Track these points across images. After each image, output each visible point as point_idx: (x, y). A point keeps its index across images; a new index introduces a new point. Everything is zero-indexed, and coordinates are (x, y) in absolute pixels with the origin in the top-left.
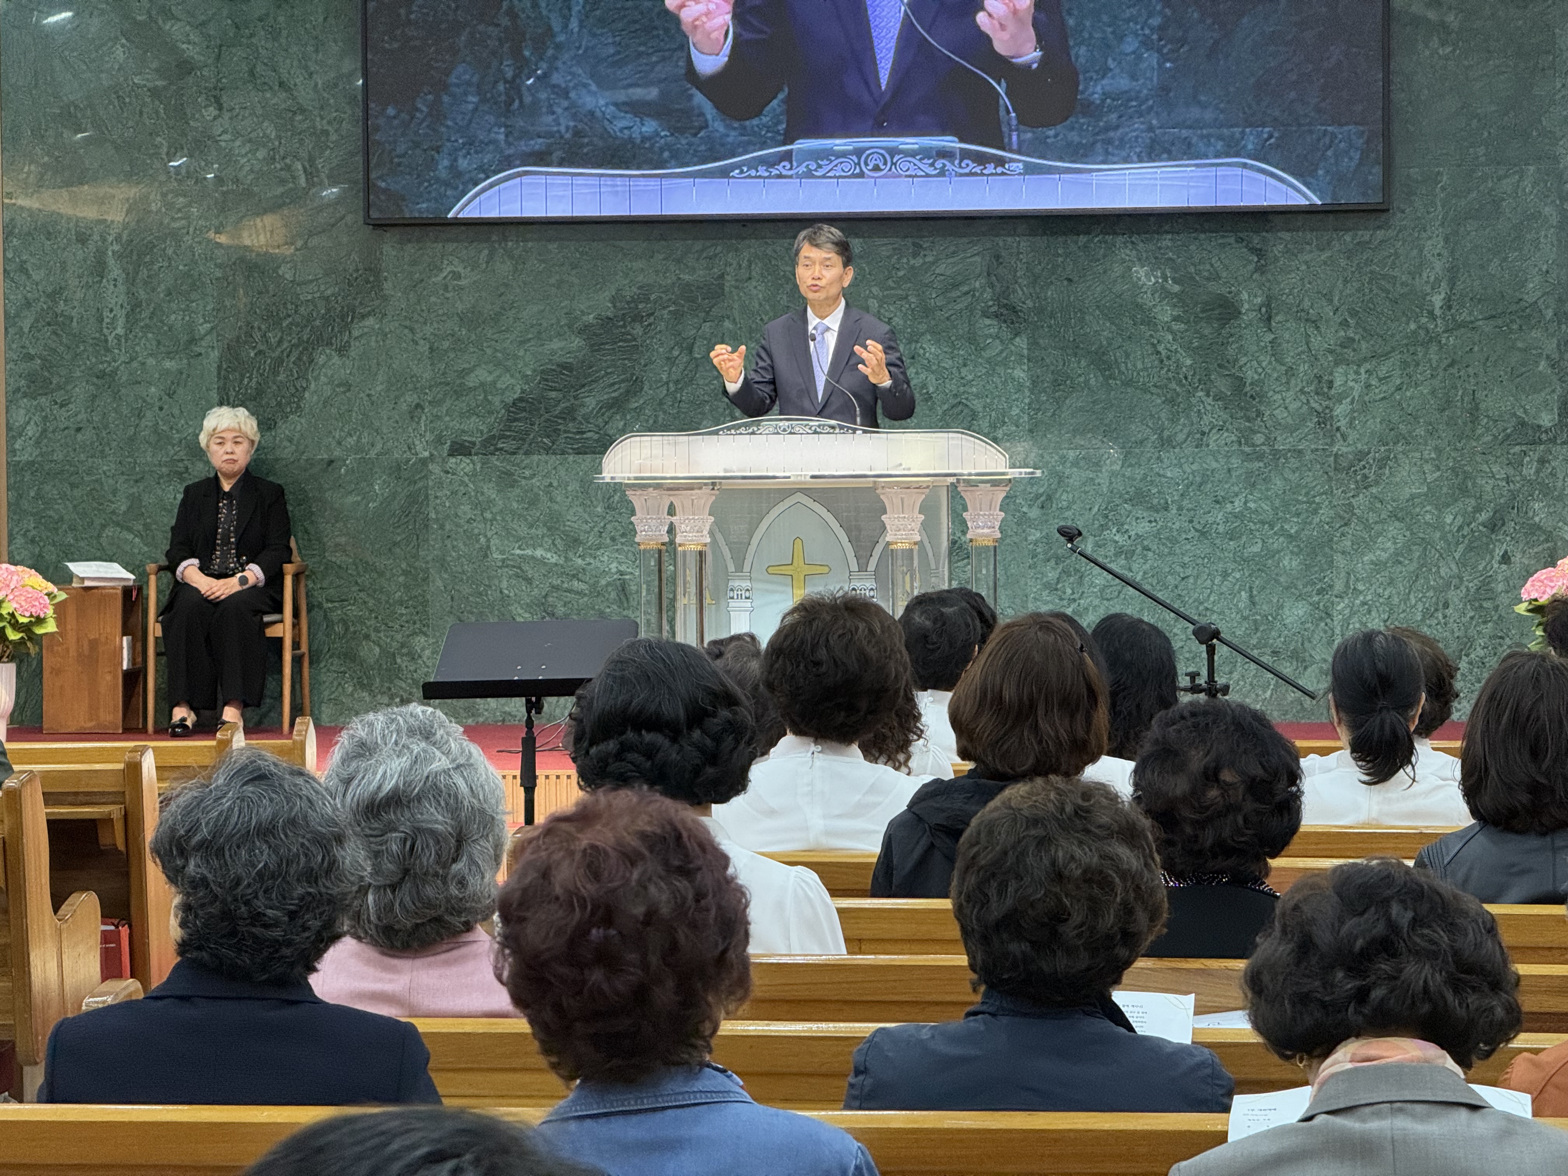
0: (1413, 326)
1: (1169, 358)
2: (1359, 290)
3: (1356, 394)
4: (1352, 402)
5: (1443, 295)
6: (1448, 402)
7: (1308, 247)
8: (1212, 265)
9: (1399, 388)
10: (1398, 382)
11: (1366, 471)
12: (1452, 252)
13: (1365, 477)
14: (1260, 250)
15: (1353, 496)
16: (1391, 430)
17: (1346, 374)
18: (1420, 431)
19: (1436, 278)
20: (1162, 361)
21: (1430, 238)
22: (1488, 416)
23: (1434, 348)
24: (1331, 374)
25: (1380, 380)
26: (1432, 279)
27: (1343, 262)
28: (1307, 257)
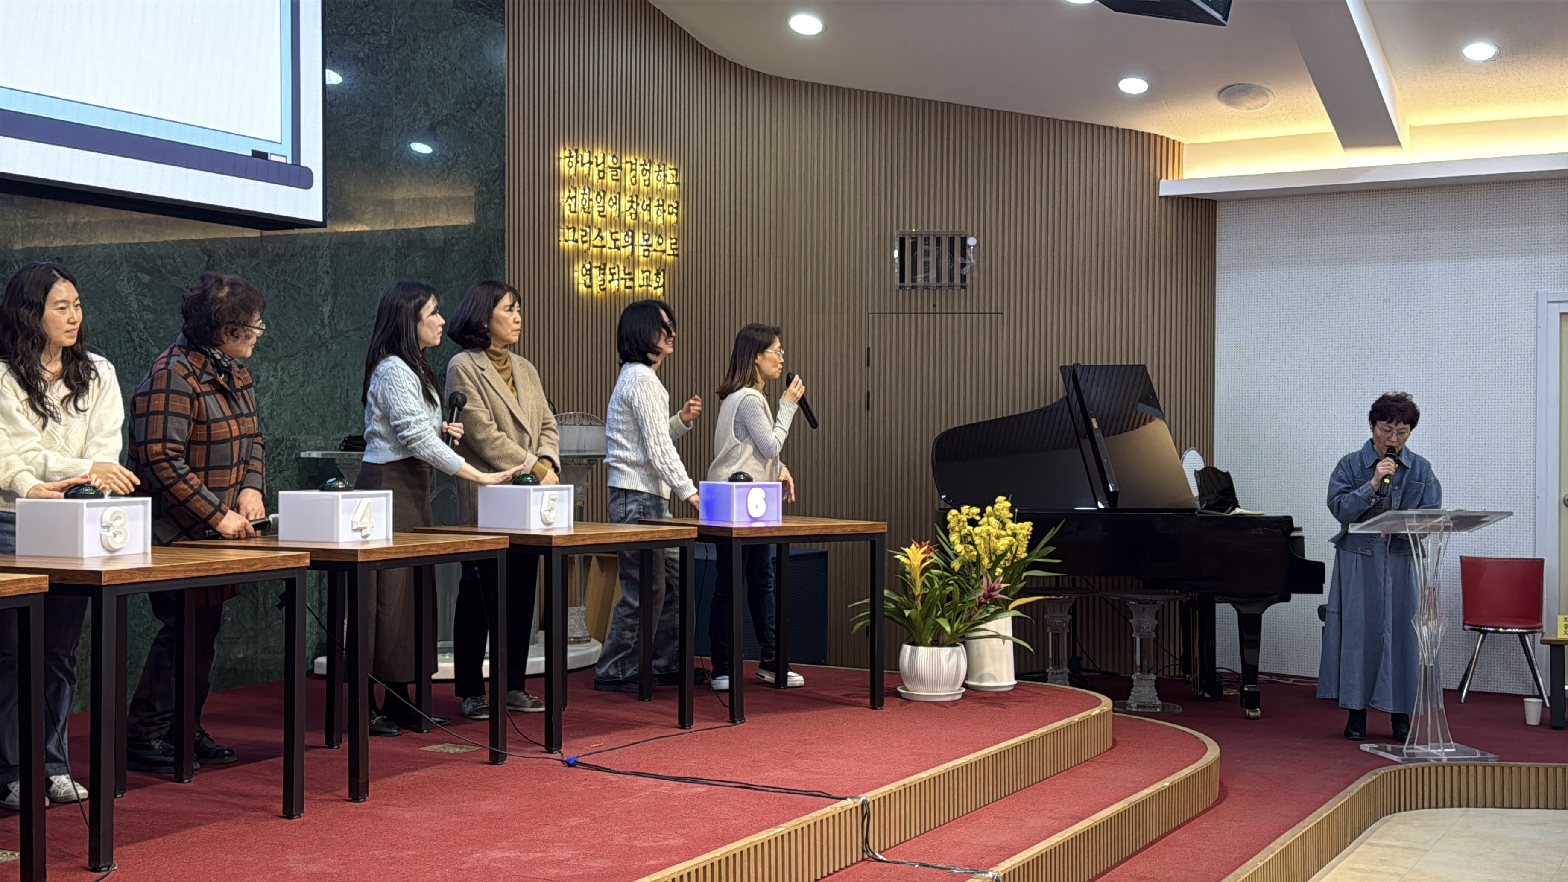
0: (311, 332)
1: (141, 346)
2: (277, 297)
3: (275, 388)
4: (272, 396)
5: (329, 307)
6: (332, 398)
7: (243, 253)
8: (174, 261)
9: (302, 385)
10: (302, 380)
11: (281, 457)
12: (336, 270)
13: (280, 462)
14: (209, 251)
15: (272, 480)
16: (297, 421)
17: (269, 371)
18: (315, 424)
19: (325, 292)
20: (135, 349)
21: (321, 257)
22: (355, 412)
23: (324, 352)
24: (258, 370)
25: (291, 377)
26: (323, 292)
27: (266, 271)
28: (243, 262)
